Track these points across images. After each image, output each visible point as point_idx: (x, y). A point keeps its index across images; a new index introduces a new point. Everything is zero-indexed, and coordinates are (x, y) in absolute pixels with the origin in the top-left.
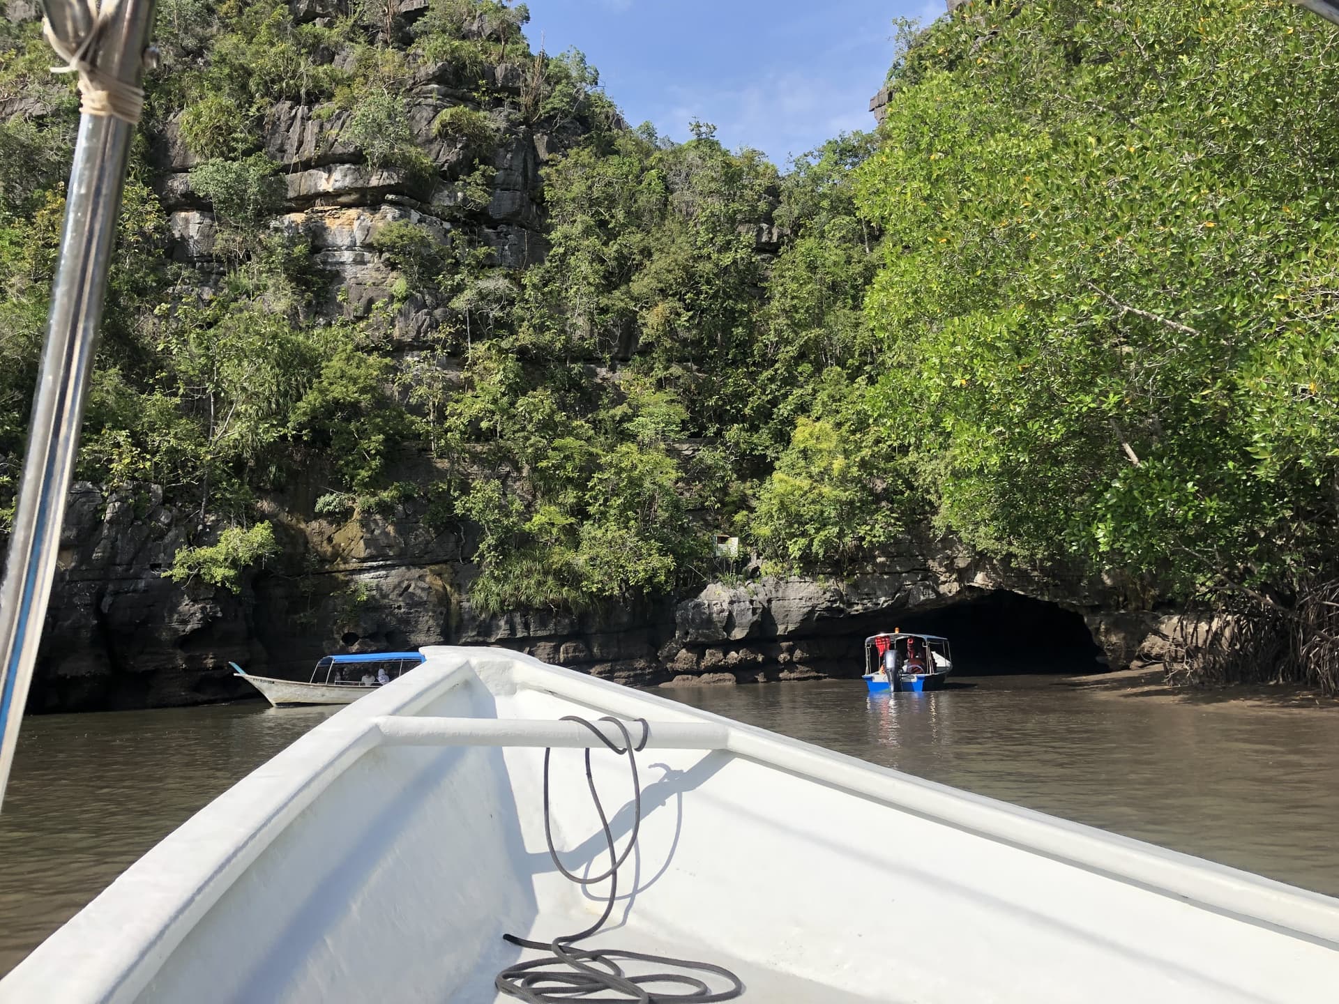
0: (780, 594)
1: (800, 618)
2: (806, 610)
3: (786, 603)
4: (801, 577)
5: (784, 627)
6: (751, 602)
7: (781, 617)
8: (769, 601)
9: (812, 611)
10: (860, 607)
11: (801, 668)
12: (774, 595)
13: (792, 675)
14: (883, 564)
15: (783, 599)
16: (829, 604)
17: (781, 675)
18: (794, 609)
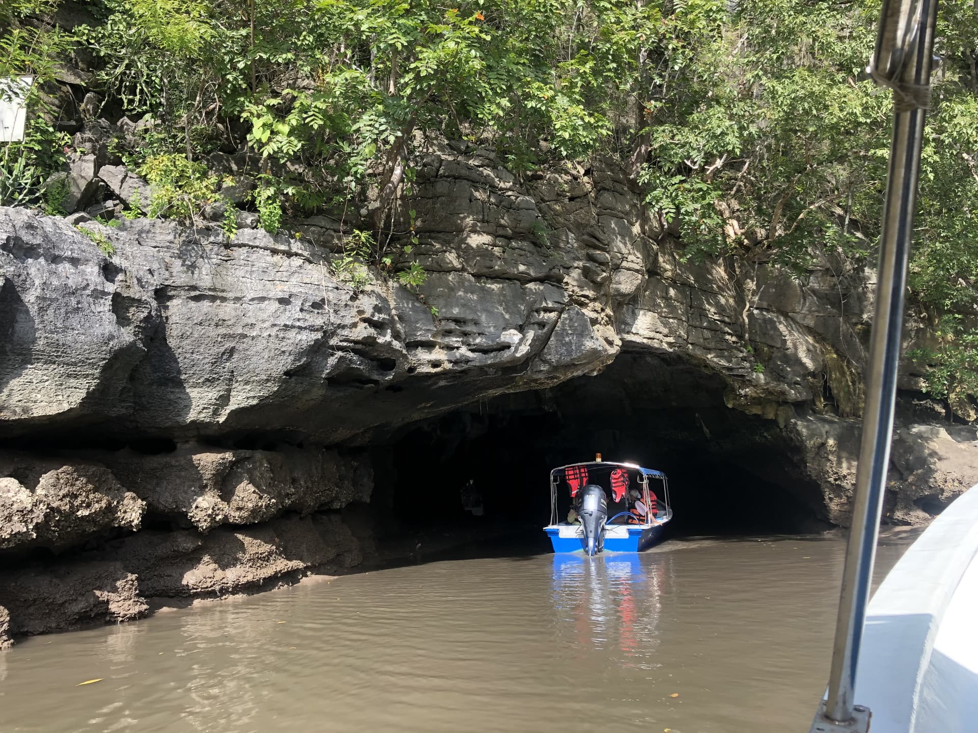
0: (204, 278)
1: (286, 363)
2: (308, 338)
3: (227, 310)
4: (275, 235)
5: (212, 394)
6: (109, 271)
7: (204, 358)
8: (162, 294)
9: (319, 349)
10: (438, 354)
11: (253, 545)
12: (180, 276)
13: (232, 575)
14: (482, 252)
15: (215, 296)
16: (372, 331)
17: (190, 578)
18: (263, 330)
